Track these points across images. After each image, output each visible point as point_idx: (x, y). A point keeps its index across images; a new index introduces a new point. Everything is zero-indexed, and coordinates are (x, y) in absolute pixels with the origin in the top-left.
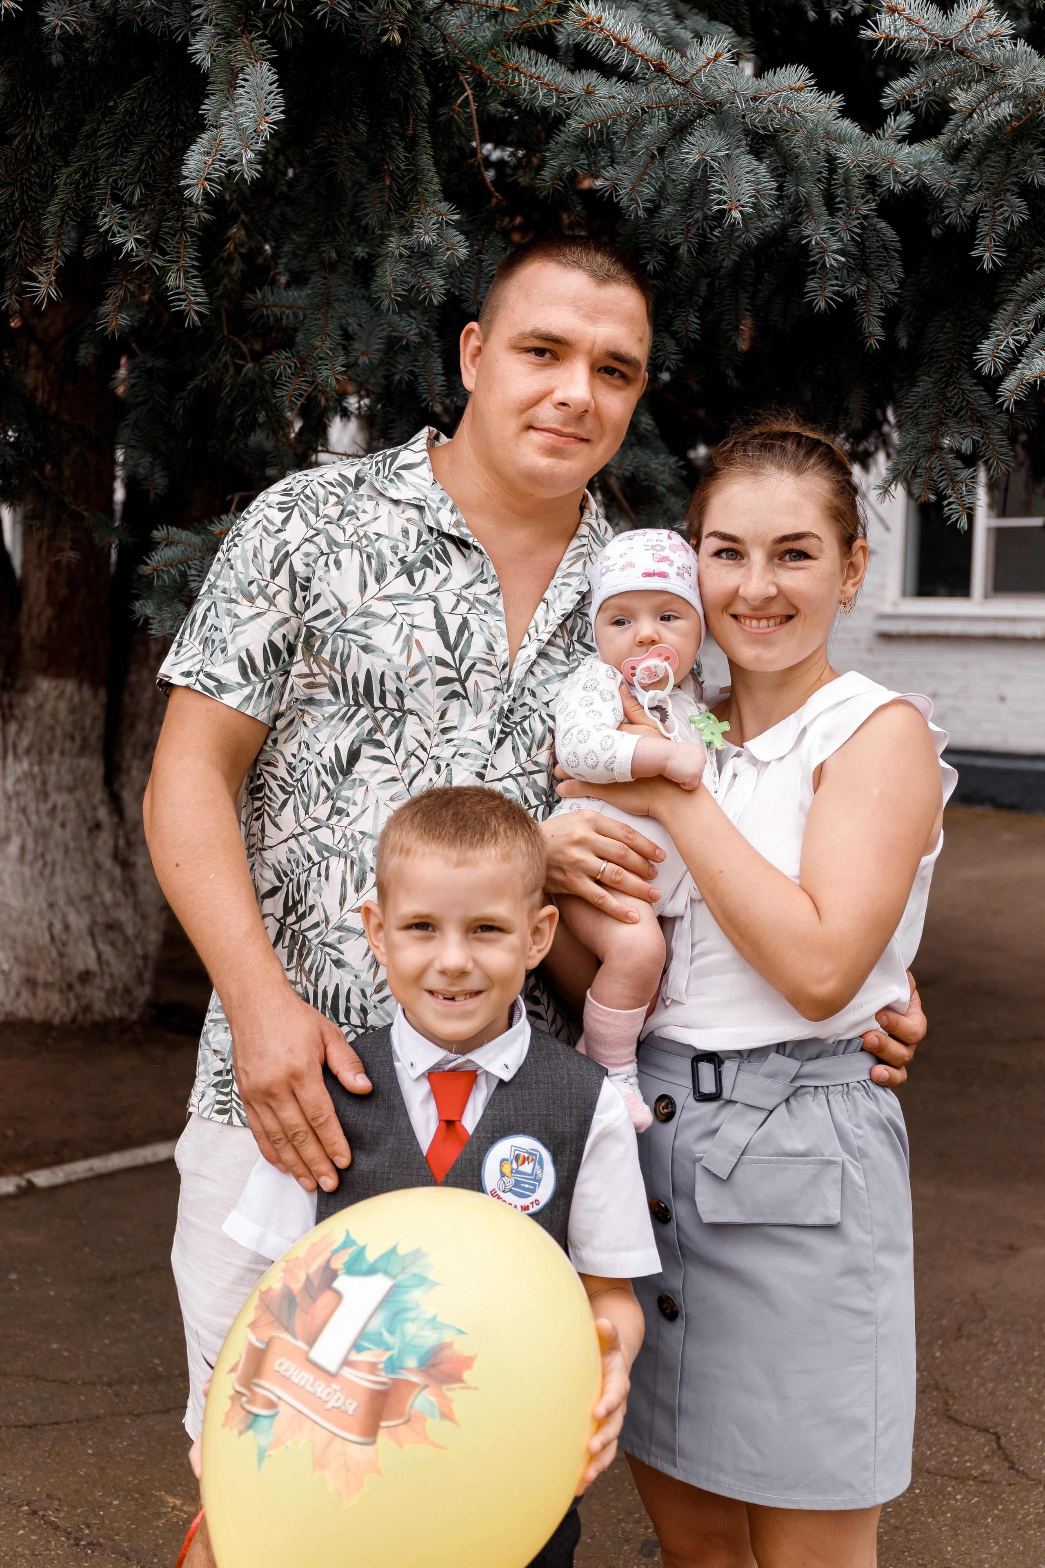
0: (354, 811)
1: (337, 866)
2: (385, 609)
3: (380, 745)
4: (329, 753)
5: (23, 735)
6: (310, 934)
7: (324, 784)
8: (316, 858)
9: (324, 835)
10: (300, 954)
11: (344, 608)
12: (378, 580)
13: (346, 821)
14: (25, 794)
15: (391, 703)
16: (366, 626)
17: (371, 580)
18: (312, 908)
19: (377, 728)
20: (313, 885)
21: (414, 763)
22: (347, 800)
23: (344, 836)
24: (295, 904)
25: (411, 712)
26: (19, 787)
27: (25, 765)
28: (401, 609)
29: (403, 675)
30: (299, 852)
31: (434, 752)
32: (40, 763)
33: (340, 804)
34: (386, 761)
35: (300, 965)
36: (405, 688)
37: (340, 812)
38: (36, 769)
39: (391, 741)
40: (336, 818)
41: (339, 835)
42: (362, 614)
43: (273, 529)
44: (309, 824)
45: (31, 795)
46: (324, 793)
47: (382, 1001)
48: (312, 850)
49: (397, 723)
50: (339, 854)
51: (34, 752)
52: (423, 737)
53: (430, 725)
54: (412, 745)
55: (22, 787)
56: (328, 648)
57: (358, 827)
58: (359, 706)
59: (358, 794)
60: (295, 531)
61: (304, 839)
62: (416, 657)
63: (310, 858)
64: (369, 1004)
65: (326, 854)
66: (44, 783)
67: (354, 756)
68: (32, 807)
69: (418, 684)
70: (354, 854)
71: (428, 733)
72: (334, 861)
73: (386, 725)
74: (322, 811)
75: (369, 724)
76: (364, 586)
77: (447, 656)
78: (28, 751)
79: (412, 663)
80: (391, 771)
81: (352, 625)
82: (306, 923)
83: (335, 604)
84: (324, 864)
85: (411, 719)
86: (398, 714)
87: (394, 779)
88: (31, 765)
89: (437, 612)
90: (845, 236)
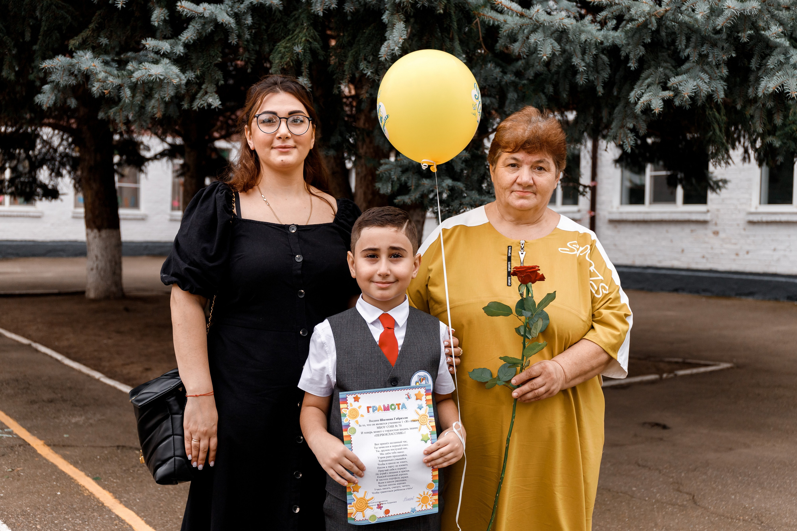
90: (588, 61)
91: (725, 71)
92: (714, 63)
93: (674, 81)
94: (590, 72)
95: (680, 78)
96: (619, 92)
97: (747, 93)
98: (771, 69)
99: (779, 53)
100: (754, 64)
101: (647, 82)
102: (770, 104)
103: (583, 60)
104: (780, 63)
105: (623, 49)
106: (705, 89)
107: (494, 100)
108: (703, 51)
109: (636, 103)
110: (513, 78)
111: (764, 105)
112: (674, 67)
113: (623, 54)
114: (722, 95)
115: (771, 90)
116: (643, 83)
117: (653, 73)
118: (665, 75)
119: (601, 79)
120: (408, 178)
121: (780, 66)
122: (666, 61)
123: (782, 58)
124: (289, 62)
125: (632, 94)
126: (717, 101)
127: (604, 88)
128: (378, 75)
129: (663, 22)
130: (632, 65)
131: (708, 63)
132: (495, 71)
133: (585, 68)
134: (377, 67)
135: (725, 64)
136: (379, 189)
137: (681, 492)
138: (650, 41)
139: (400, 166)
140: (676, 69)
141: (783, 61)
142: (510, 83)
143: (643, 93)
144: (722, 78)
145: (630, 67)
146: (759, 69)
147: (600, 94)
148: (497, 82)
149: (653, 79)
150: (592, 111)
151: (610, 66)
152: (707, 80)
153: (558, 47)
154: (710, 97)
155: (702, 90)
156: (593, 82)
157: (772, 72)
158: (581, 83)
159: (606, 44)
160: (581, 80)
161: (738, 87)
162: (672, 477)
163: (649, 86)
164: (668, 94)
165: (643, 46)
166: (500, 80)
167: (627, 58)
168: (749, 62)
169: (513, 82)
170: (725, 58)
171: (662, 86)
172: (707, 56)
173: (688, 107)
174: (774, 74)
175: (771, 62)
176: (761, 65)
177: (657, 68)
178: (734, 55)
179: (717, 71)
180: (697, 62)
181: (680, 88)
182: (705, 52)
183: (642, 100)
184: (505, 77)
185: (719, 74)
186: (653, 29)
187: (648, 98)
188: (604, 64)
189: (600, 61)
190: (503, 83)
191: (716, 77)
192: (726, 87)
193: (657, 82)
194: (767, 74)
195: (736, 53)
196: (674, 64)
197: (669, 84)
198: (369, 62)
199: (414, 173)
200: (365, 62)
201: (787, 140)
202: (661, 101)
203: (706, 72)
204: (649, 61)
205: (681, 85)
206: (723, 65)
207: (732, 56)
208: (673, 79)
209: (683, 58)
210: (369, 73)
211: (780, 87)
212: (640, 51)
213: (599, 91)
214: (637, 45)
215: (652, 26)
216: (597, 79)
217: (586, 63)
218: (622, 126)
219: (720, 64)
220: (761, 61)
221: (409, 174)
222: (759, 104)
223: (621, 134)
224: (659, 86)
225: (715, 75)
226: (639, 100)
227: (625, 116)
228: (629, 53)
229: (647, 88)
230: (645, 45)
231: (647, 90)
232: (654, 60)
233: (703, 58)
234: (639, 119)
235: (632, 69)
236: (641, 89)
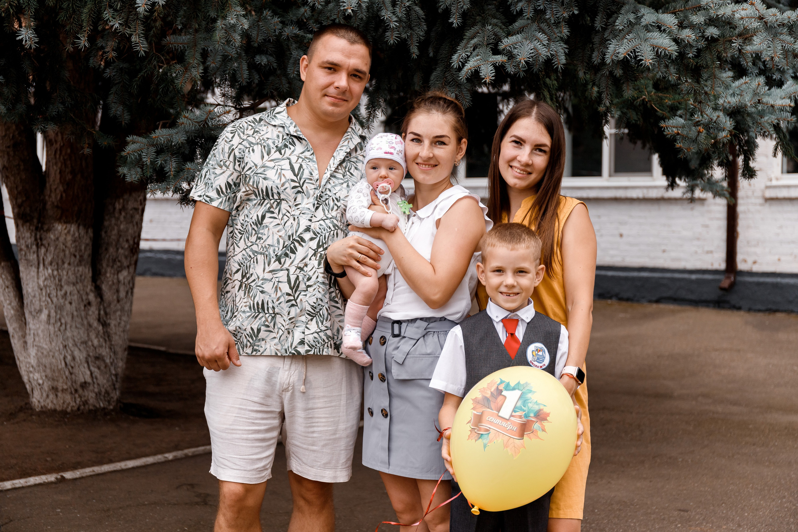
0: (264, 237)
1: (260, 258)
2: (271, 164)
3: (273, 213)
4: (255, 217)
5: (48, 255)
6: (252, 284)
7: (253, 229)
8: (253, 256)
9: (255, 248)
10: (249, 292)
11: (256, 166)
12: (268, 155)
13: (262, 241)
14: (50, 286)
15: (276, 197)
16: (264, 171)
17: (265, 155)
18: (252, 275)
19: (271, 206)
20: (252, 266)
21: (286, 218)
22: (262, 234)
23: (262, 247)
24: (246, 274)
25: (283, 200)
26: (45, 283)
27: (50, 271)
28: (277, 164)
29: (279, 186)
30: (246, 255)
31: (293, 213)
32: (57, 270)
33: (259, 235)
34: (275, 218)
35: (249, 295)
36: (280, 191)
37: (259, 238)
38: (55, 273)
39: (276, 211)
40: (258, 241)
41: (260, 247)
42: (263, 167)
43: (228, 140)
44: (249, 244)
45: (53, 286)
46: (254, 232)
47: (279, 304)
48: (251, 253)
49: (278, 204)
50: (261, 254)
51: (53, 264)
52: (288, 208)
53: (291, 204)
54: (284, 211)
55: (48, 283)
56: (252, 180)
57: (267, 243)
58: (265, 200)
59: (266, 231)
60: (236, 140)
61: (248, 250)
62: (283, 180)
63: (250, 256)
64: (275, 305)
65: (256, 254)
66: (60, 280)
67: (263, 217)
68: (54, 293)
69: (285, 189)
70: (267, 253)
71: (290, 207)
72: (259, 257)
73: (275, 206)
74: (253, 239)
75: (269, 205)
76: (263, 157)
77: (295, 178)
78: (51, 264)
79: (282, 182)
80: (277, 221)
81: (259, 171)
82: (250, 281)
83: (253, 165)
84: (255, 258)
85: (283, 202)
86: (278, 201)
87: (278, 224)
88: (53, 271)
89: (290, 163)
91: (565, 31)
92: (553, 22)
93: (506, 43)
94: (402, 29)
95: (513, 39)
96: (436, 53)
97: (590, 57)
98: (620, 30)
99: (627, 12)
100: (598, 24)
101: (473, 42)
102: (619, 72)
103: (394, 13)
104: (630, 24)
106: (544, 52)
107: (272, 59)
108: (539, 6)
109: (460, 69)
110: (297, 31)
111: (611, 73)
112: (504, 24)
114: (562, 59)
115: (621, 56)
116: (468, 43)
117: (480, 32)
118: (495, 34)
119: (415, 38)
120: (165, 161)
121: (630, 27)
122: (495, 17)
123: (632, 17)
124: (8, 8)
125: (455, 57)
126: (557, 67)
127: (419, 48)
128: (130, 28)
130: (455, 21)
131: (546, 21)
132: (273, 21)
133: (396, 24)
134: (128, 18)
135: (565, 22)
136: (124, 175)
139: (153, 145)
140: (507, 27)
141: (633, 21)
142: (292, 37)
143: (468, 57)
144: (562, 39)
145: (452, 23)
146: (604, 29)
147: (414, 56)
148: (276, 36)
149: (481, 39)
151: (426, 20)
152: (545, 42)
154: (549, 62)
155: (540, 54)
156: (405, 40)
157: (621, 35)
158: (392, 42)
160: (391, 38)
161: (579, 50)
163: (475, 47)
164: (499, 59)
166: (280, 33)
167: (447, 12)
168: (593, 21)
169: (297, 36)
170: (565, 15)
171: (492, 49)
172: (543, 12)
173: (522, 74)
174: (624, 37)
175: (620, 22)
176: (608, 25)
177: (483, 25)
178: (576, 12)
179: (556, 31)
180: (533, 19)
181: (515, 52)
182: (542, 7)
183: (467, 66)
184: (286, 29)
185: (559, 35)
187: (476, 64)
188: (419, 19)
189: (413, 15)
190: (284, 37)
191: (556, 37)
192: (567, 51)
193: (485, 43)
194: (615, 37)
195: (579, 10)
196: (504, 21)
197: (501, 47)
198: (115, 10)
199: (172, 155)
200: (111, 10)
201: (627, 109)
202: (492, 68)
203: (544, 32)
204: (473, 15)
205: (515, 48)
206: (564, 23)
207: (573, 12)
208: (506, 40)
209: (515, 13)
210: (117, 25)
211: (631, 52)
212: (464, 4)
213: (414, 53)
216: (410, 37)
217: (397, 17)
219: (559, 22)
220: (607, 19)
221: (167, 156)
222: (606, 72)
224: (488, 49)
225: (555, 36)
226: (463, 65)
227: (446, 84)
228: (450, 5)
229: (474, 50)
231: (474, 53)
232: (479, 15)
233: (539, 14)
234: (463, 87)
235: (455, 25)
236: (466, 52)
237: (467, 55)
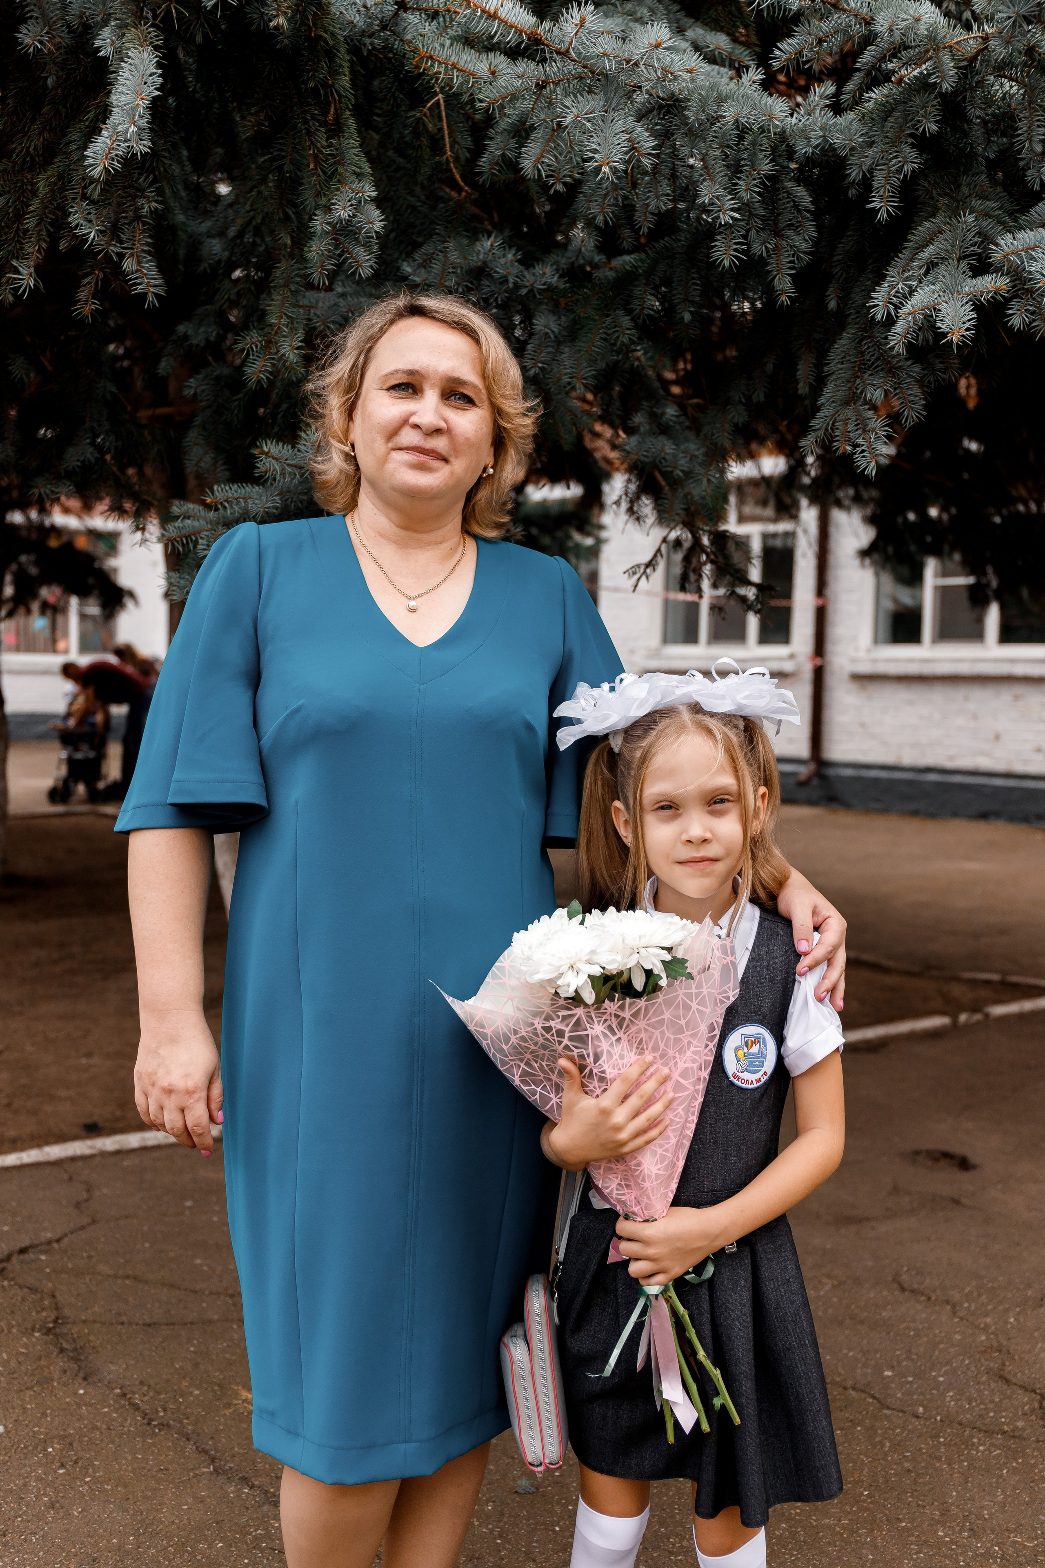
90: (746, 196)
93: (1010, 246)
94: (753, 233)
95: (1027, 238)
96: (844, 299)
101: (925, 254)
103: (732, 190)
105: (853, 160)
109: (890, 321)
110: (551, 276)
112: (1008, 212)
113: (854, 174)
116: (912, 260)
117: (945, 229)
118: (984, 230)
119: (787, 256)
122: (983, 197)
125: (880, 294)
127: (795, 279)
129: (978, 78)
130: (882, 205)
133: (737, 216)
137: (1007, 1381)
138: (934, 128)
140: (1015, 216)
142: (541, 292)
143: (912, 291)
145: (875, 211)
147: (784, 299)
148: (509, 291)
149: (945, 246)
150: (770, 367)
151: (817, 215)
153: (648, 143)
156: (762, 261)
158: (726, 263)
159: (803, 149)
160: (726, 254)
162: (985, 1329)
163: (931, 266)
164: (990, 285)
165: (913, 146)
166: (517, 280)
167: (866, 188)
169: (552, 289)
171: (972, 268)
177: (956, 216)
181: (1031, 266)
183: (908, 308)
184: (529, 275)
186: (946, 87)
187: (927, 302)
188: (799, 211)
189: (785, 201)
193: (957, 253)
196: (1008, 204)
197: (996, 256)
202: (969, 308)
204: (933, 192)
205: (1033, 258)
208: (1008, 239)
209: (1037, 187)
212: (906, 162)
213: (783, 292)
214: (895, 142)
215: (943, 78)
216: (776, 252)
217: (740, 200)
218: (852, 398)
223: (846, 422)
224: (964, 264)
226: (899, 309)
227: (862, 368)
228: (871, 171)
229: (927, 273)
230: (922, 143)
231: (927, 279)
232: (948, 196)
234: (903, 372)
235: (882, 215)
236: (908, 279)
237: (910, 287)
